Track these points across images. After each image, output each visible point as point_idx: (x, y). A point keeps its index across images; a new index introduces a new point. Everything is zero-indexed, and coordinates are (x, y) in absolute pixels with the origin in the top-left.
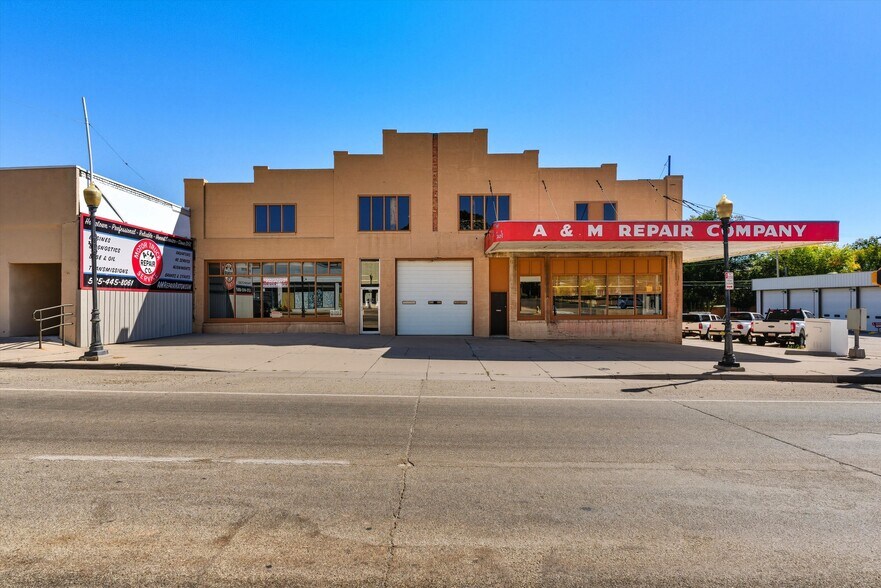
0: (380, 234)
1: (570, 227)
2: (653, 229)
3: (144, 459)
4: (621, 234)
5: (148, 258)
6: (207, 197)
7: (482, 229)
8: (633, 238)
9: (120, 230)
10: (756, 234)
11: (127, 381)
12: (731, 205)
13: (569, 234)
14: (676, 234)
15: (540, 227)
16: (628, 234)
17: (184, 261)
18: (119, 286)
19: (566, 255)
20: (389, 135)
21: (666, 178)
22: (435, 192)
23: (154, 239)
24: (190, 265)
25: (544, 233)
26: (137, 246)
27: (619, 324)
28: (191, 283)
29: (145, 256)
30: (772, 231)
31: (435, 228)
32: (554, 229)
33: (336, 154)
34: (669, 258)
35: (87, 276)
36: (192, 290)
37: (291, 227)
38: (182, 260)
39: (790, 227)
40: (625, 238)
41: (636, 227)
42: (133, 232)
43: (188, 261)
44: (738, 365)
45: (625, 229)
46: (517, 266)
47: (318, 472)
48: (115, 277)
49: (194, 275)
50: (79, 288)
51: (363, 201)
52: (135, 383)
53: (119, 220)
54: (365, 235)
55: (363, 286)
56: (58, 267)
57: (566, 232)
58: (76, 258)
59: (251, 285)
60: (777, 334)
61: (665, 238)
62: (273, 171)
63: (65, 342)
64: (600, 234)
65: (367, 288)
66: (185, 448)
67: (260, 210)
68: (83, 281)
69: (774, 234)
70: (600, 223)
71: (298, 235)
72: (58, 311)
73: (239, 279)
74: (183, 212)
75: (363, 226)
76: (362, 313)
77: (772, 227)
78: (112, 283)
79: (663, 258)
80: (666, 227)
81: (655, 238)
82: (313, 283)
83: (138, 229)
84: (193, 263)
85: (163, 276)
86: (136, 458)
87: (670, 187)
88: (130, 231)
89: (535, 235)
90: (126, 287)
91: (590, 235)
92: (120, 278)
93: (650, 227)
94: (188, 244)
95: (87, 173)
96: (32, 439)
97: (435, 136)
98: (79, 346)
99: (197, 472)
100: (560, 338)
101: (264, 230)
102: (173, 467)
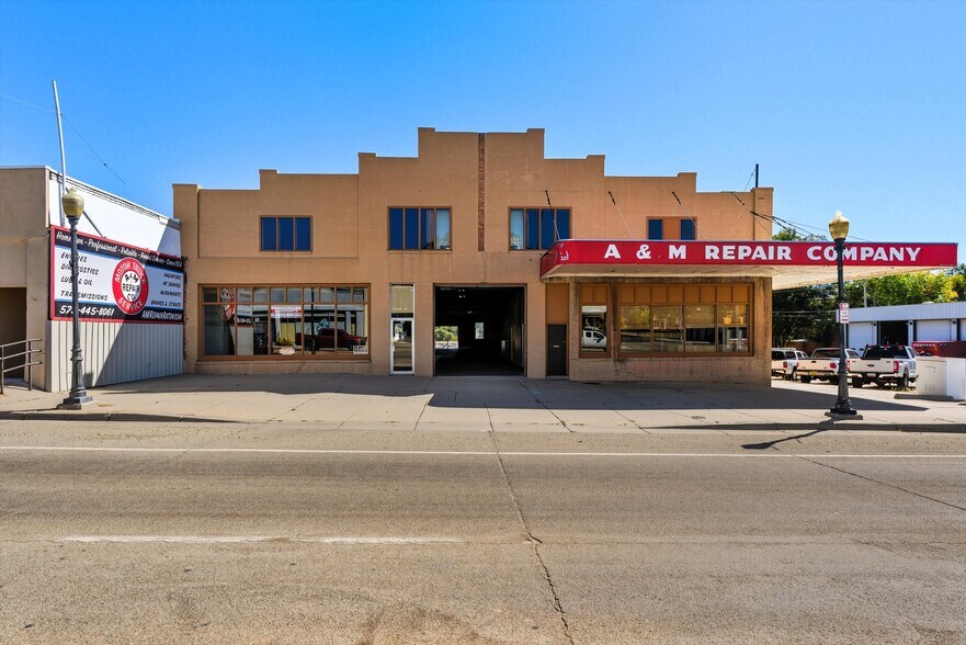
0: (415, 254)
1: (647, 247)
2: (745, 251)
3: (203, 539)
4: (708, 257)
5: (131, 282)
6: (202, 206)
7: (538, 249)
8: (721, 262)
9: (97, 246)
10: (863, 258)
11: (128, 436)
12: (847, 223)
13: (647, 256)
14: (771, 257)
15: (612, 247)
16: (716, 257)
17: (174, 285)
18: (97, 316)
19: (637, 281)
20: (425, 133)
21: (753, 191)
22: (481, 204)
23: (138, 258)
24: (181, 290)
25: (617, 255)
26: (118, 267)
27: (698, 363)
28: (181, 312)
29: (127, 279)
30: (881, 254)
31: (481, 248)
32: (628, 249)
33: (361, 156)
34: (757, 285)
35: (59, 304)
36: (182, 321)
37: (305, 244)
38: (172, 285)
39: (902, 249)
40: (712, 261)
41: (725, 248)
42: (114, 249)
43: (178, 286)
44: (855, 413)
45: (712, 251)
46: (579, 294)
47: (430, 553)
48: (92, 305)
49: (184, 302)
50: (50, 319)
51: (395, 214)
52: (140, 438)
53: (97, 234)
54: (395, 254)
55: (394, 315)
56: (21, 292)
57: (644, 253)
58: (46, 282)
59: (251, 315)
60: (878, 374)
61: (759, 262)
62: (283, 176)
63: (30, 386)
64: (683, 257)
65: (398, 319)
66: (246, 523)
67: (267, 223)
68: (54, 310)
69: (884, 258)
70: (683, 244)
71: (314, 255)
72: (22, 348)
73: (240, 308)
74: (171, 224)
75: (395, 244)
76: (392, 349)
77: (881, 250)
78: (88, 312)
79: (750, 284)
80: (759, 248)
81: (747, 261)
82: (333, 311)
83: (120, 246)
84: (185, 288)
85: (148, 304)
86: (192, 539)
87: (757, 201)
88: (110, 248)
89: (606, 256)
90: (106, 317)
91: (671, 257)
92: (99, 306)
93: (741, 248)
94: (178, 264)
95: (58, 175)
96: (45, 514)
97: (481, 137)
98: (50, 391)
99: (281, 556)
100: (629, 379)
101: (273, 248)
102: (246, 549)
